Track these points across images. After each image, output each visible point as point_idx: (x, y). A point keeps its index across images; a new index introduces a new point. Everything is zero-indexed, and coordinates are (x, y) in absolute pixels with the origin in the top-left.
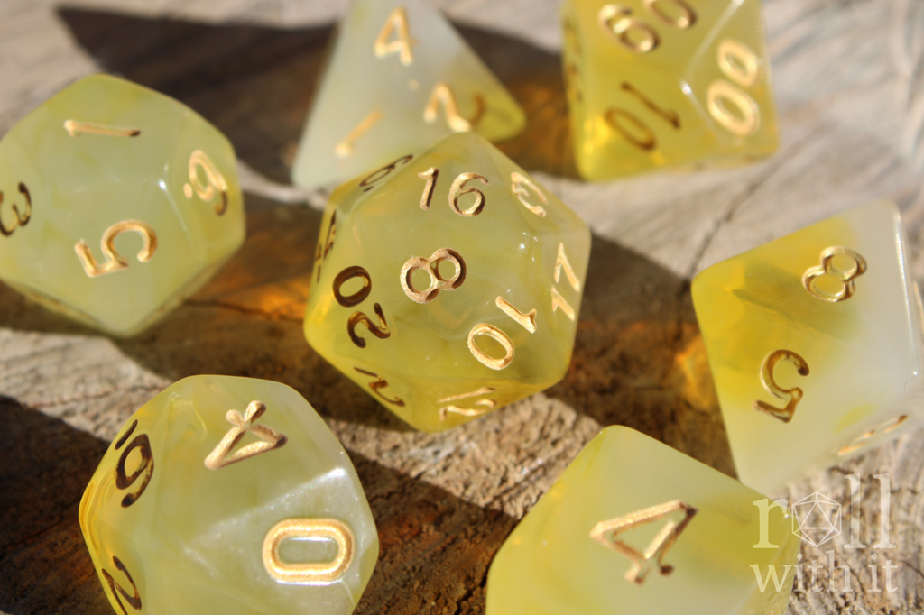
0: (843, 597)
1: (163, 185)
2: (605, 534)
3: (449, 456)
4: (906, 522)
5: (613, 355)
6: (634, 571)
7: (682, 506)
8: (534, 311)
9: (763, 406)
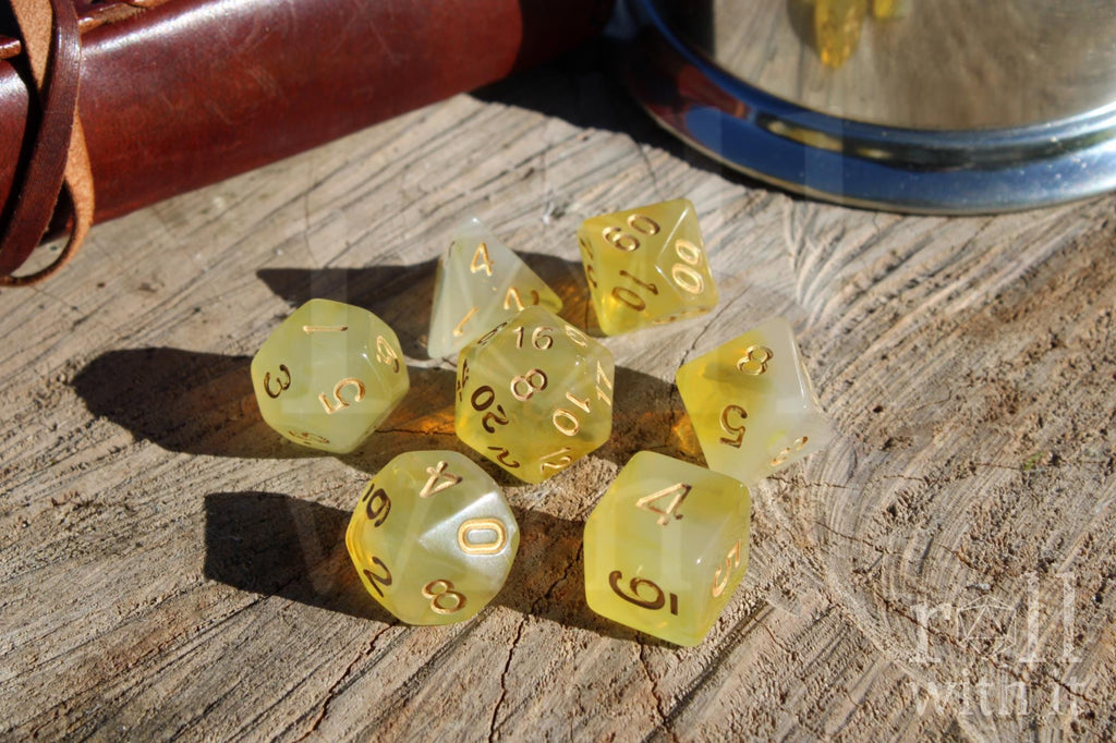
0: (783, 542)
1: (365, 356)
2: (644, 504)
3: (547, 496)
4: (815, 501)
5: (636, 432)
6: (661, 520)
7: (684, 486)
8: (588, 400)
9: (724, 440)
